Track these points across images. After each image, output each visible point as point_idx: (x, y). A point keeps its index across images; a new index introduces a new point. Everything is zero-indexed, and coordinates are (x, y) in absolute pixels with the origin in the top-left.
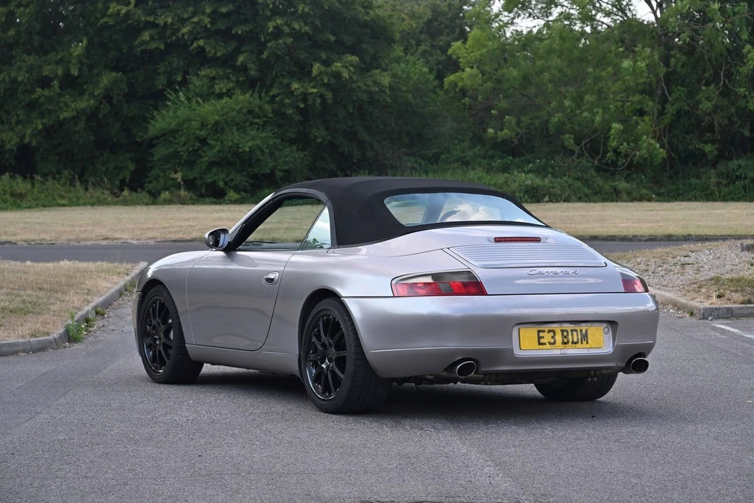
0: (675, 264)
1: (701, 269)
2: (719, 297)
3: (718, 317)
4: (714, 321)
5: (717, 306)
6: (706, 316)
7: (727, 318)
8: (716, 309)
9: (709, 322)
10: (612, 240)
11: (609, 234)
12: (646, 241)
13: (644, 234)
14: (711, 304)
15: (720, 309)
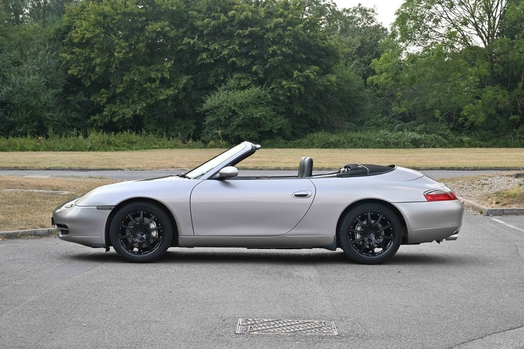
0: (479, 184)
1: (492, 187)
2: (497, 203)
3: (496, 215)
4: (493, 217)
5: (495, 208)
6: (489, 213)
7: (501, 215)
8: (495, 210)
9: (490, 217)
10: (452, 170)
11: (451, 166)
12: (471, 170)
13: (471, 167)
14: (492, 207)
15: (497, 210)
